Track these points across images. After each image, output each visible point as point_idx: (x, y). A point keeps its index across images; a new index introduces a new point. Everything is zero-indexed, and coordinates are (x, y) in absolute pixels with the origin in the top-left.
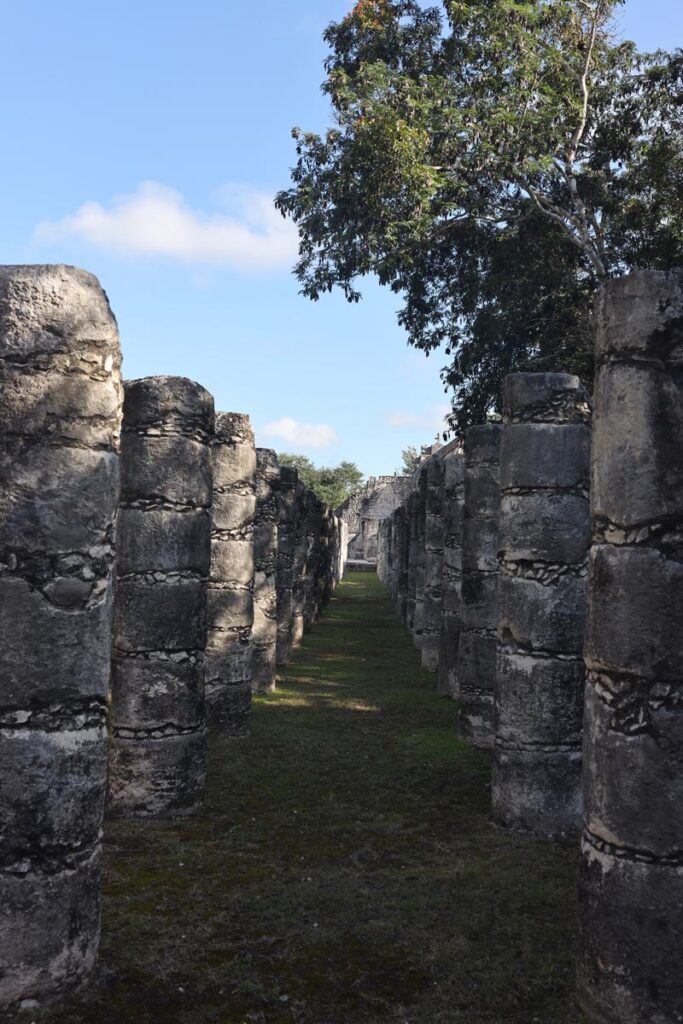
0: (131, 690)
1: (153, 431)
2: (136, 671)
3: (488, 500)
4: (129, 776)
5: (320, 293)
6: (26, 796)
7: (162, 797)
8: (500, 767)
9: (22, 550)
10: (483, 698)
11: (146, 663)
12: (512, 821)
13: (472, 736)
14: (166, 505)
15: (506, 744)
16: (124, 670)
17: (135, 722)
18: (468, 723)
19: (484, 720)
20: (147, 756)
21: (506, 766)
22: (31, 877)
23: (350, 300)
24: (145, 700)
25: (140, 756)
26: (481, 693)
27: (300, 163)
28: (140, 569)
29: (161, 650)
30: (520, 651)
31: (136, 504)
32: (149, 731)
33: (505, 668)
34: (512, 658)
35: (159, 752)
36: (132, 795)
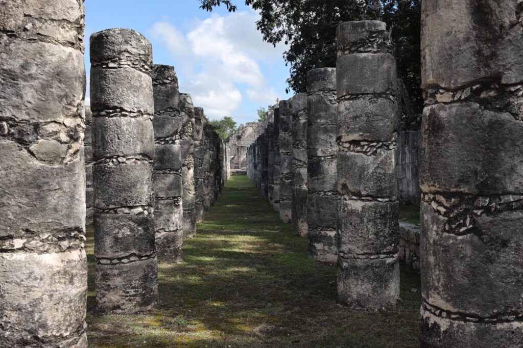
0: (107, 234)
1: (111, 65)
2: (109, 221)
3: (322, 114)
4: (109, 288)
5: (213, 7)
6: (24, 302)
7: (130, 300)
8: (343, 270)
9: (11, 119)
10: (323, 233)
11: (116, 215)
12: (352, 303)
13: (317, 255)
14: (124, 113)
15: (346, 256)
16: (101, 221)
17: (110, 254)
18: (315, 248)
19: (324, 245)
20: (119, 274)
21: (346, 269)
23: (230, 11)
24: (116, 239)
25: (115, 275)
26: (321, 230)
28: (108, 155)
29: (125, 207)
30: (354, 197)
31: (103, 113)
32: (120, 259)
33: (344, 209)
34: (348, 202)
35: (127, 272)
36: (111, 300)
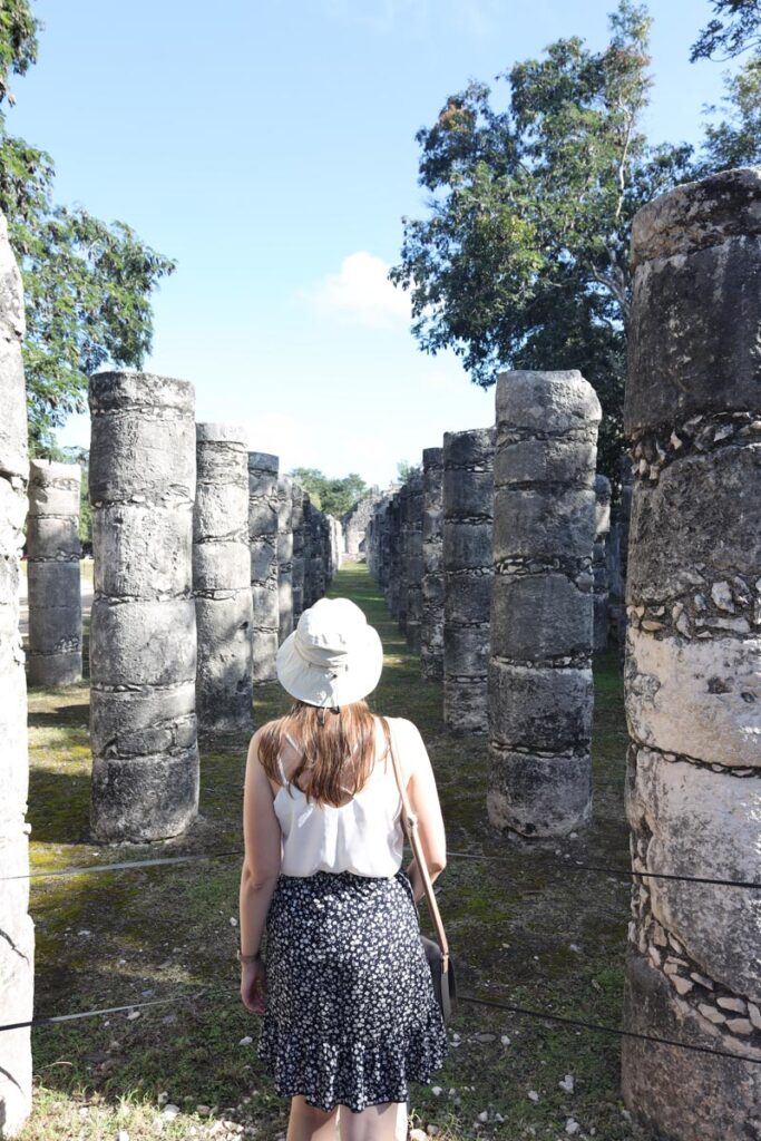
0: (468, 650)
1: (478, 469)
2: (472, 637)
4: (469, 709)
5: (437, 350)
9: (563, 556)
11: (479, 630)
16: (461, 636)
17: (471, 671)
20: (482, 694)
22: (573, 759)
24: (479, 656)
25: (476, 695)
27: (405, 244)
28: (471, 566)
31: (467, 520)
36: (471, 722)
